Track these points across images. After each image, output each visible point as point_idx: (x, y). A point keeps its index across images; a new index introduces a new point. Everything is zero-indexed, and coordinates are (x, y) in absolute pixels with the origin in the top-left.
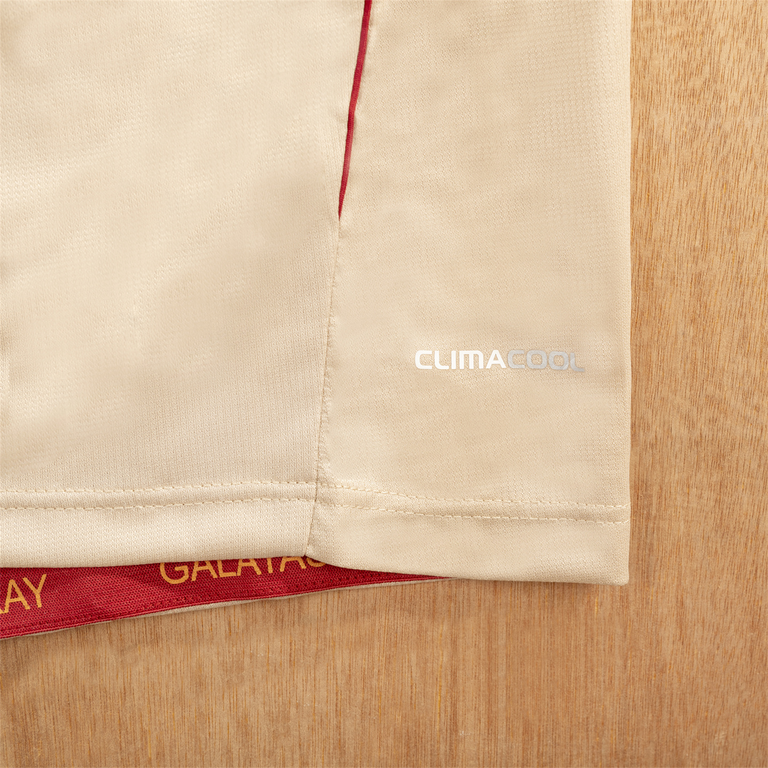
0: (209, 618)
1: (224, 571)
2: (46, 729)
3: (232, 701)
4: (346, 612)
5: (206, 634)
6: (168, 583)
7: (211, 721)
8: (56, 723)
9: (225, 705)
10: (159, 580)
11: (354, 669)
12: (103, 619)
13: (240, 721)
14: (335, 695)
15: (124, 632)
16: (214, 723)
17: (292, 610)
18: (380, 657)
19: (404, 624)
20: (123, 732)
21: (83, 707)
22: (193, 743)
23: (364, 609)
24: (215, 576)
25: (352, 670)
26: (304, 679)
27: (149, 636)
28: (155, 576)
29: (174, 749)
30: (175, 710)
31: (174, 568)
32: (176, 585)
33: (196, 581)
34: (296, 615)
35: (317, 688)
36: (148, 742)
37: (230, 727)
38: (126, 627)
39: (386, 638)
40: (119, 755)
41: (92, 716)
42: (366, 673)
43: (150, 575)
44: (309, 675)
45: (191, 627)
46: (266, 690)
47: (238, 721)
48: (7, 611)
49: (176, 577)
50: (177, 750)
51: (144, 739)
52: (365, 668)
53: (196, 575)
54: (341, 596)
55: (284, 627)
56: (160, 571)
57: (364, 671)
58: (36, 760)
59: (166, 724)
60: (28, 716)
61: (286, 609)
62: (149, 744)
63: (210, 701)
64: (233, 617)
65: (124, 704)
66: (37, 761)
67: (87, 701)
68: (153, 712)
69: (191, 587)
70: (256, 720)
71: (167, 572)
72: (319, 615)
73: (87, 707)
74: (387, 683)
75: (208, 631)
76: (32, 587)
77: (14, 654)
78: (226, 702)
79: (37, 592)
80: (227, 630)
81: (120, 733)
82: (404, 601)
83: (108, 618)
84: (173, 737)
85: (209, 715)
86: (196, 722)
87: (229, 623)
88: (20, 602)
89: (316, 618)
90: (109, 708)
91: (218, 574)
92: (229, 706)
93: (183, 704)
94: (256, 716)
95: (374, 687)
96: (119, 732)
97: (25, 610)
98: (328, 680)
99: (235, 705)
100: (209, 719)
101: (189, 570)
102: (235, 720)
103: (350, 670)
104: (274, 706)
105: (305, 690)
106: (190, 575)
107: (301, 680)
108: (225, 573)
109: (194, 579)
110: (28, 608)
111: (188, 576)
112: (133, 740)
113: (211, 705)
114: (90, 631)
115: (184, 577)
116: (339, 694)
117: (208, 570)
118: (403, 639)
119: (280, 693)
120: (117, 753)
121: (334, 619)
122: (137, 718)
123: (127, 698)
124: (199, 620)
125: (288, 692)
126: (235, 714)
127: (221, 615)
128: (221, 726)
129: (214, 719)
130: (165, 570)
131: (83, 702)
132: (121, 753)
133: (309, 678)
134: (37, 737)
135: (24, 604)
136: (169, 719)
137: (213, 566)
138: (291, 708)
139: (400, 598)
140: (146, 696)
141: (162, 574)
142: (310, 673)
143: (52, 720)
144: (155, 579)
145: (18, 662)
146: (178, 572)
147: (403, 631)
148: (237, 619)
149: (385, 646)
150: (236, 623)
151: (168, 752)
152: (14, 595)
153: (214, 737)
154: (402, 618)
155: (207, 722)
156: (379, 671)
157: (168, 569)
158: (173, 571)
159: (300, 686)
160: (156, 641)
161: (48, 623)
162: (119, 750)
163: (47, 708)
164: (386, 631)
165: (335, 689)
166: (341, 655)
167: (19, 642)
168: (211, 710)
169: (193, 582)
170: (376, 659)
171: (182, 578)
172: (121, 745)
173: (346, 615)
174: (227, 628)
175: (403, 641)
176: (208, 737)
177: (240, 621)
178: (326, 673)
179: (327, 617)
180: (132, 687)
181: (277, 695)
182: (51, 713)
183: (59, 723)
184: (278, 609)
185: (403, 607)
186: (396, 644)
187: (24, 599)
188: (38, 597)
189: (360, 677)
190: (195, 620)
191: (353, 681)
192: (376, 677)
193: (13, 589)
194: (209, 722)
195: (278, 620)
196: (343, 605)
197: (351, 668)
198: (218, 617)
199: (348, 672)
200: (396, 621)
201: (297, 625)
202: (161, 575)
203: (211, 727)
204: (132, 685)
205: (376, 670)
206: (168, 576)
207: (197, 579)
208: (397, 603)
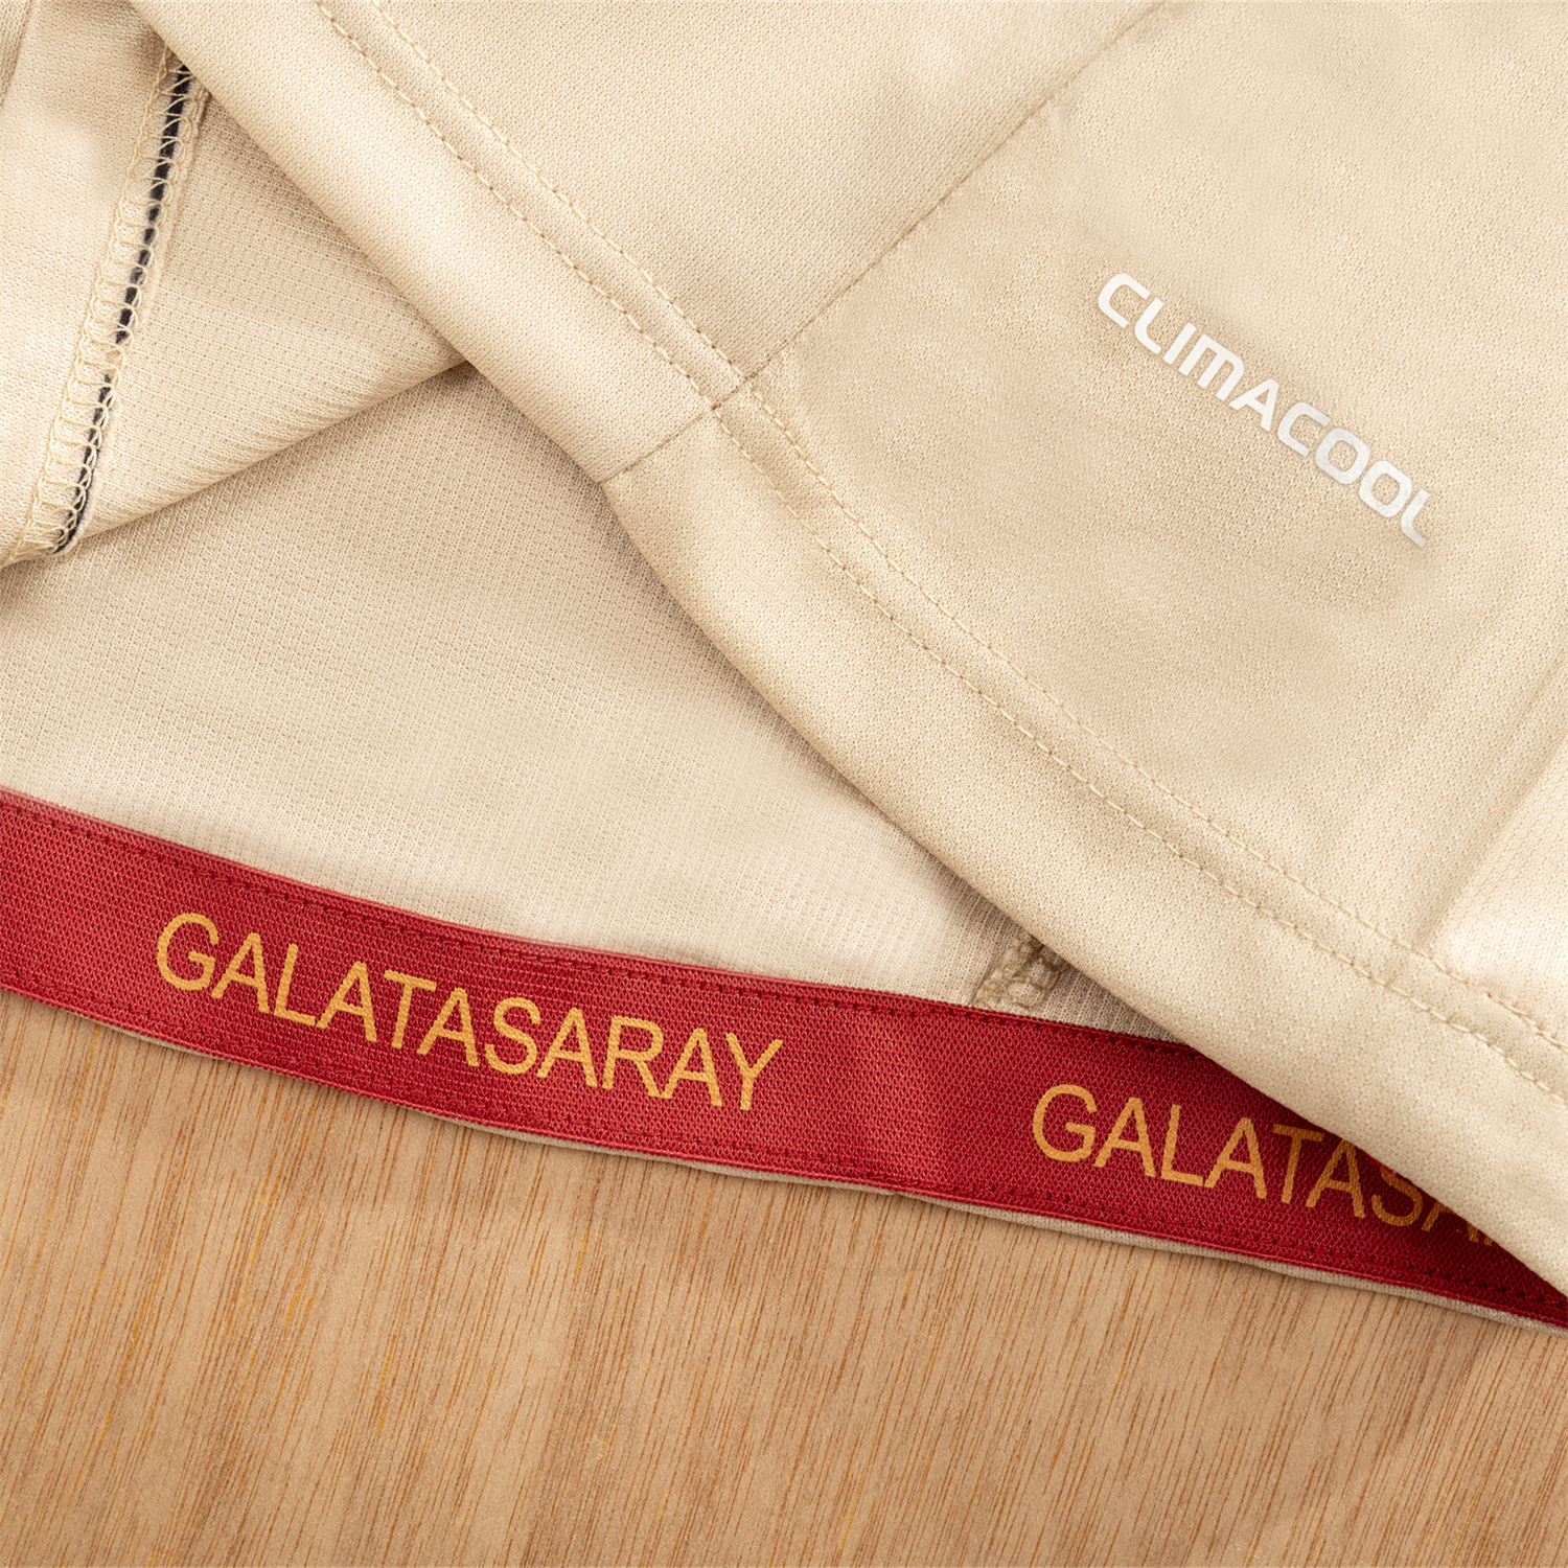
0: (1092, 1260)
1: (1174, 1168)
2: (638, 1401)
3: (1069, 1479)
4: (1402, 1353)
5: (1070, 1295)
6: (1042, 1153)
7: (1006, 1510)
8: (664, 1394)
9: (1052, 1482)
10: (1023, 1139)
11: (1372, 1498)
12: (877, 1180)
13: (1072, 1534)
14: (1307, 1547)
15: (891, 1230)
16: (1011, 1517)
17: (1280, 1305)
18: (1443, 1489)
19: (1524, 1428)
20: (803, 1467)
21: (736, 1377)
22: (948, 1548)
23: (1445, 1360)
24: (1150, 1172)
25: (1366, 1499)
26: (1252, 1481)
27: (941, 1257)
28: (1018, 1126)
29: (899, 1548)
30: (936, 1455)
31: (1064, 1124)
32: (1057, 1162)
33: (1103, 1169)
34: (1286, 1319)
35: (1273, 1514)
36: (850, 1510)
37: (1043, 1541)
38: (899, 1220)
39: (1470, 1448)
40: (773, 1519)
41: (748, 1405)
42: (1397, 1517)
43: (1009, 1120)
44: (1265, 1476)
45: (1043, 1267)
46: (1154, 1479)
47: (1066, 1532)
48: (667, 1095)
49: (1062, 1146)
50: (906, 1553)
51: (842, 1501)
52: (1397, 1504)
53: (1109, 1156)
54: (1402, 1311)
55: (1247, 1342)
56: (1032, 1117)
57: (1395, 1510)
58: (588, 1466)
59: (904, 1483)
60: (610, 1356)
61: (1268, 1300)
62: (849, 1515)
63: (1022, 1461)
64: (1143, 1277)
65: (829, 1402)
66: (589, 1470)
67: (752, 1365)
68: (885, 1443)
69: (1089, 1178)
70: (1108, 1544)
71: (1047, 1126)
72: (1337, 1339)
73: (745, 1380)
74: (1438, 1558)
75: (1077, 1290)
76: (741, 1061)
77: (632, 1201)
78: (1058, 1474)
79: (749, 1074)
80: (1120, 1303)
81: (795, 1469)
82: (1542, 1370)
83: (889, 1182)
84: (908, 1520)
85: (1006, 1493)
86: (972, 1501)
87: (1130, 1291)
88: (705, 1083)
89: (1329, 1344)
90: (792, 1400)
91: (1158, 1170)
92: (1059, 1487)
93: (958, 1449)
94: (1112, 1534)
95: (1404, 1557)
96: (793, 1465)
97: (709, 1106)
98: (1303, 1503)
99: (1073, 1490)
100: (1003, 1503)
101: (1096, 1140)
102: (1061, 1528)
103: (1362, 1498)
104: (1159, 1525)
105: (1243, 1510)
106: (1095, 1152)
107: (1243, 1483)
108: (1175, 1173)
109: (1100, 1163)
110: (718, 1102)
111: (1089, 1153)
112: (817, 1495)
113: (1019, 1471)
114: (816, 1202)
115: (1080, 1150)
116: (1318, 1548)
117: (1139, 1154)
118: (1511, 1462)
119: (1185, 1498)
120: (772, 1514)
121: (1368, 1360)
122: (846, 1445)
123: (840, 1389)
124: (1068, 1257)
125: (1203, 1502)
126: (1066, 1513)
127: (1117, 1263)
128: (1024, 1530)
129: (1015, 1507)
130: (1045, 1120)
131: (742, 1365)
132: (780, 1516)
133: (1263, 1484)
134: (610, 1413)
135: (711, 1092)
136: (914, 1472)
137: (1153, 1147)
138: (1197, 1543)
139: (1537, 1360)
140: (884, 1399)
141: (1035, 1127)
142: (1270, 1472)
143: (658, 1383)
144: (1017, 1133)
145: (636, 1222)
146: (1070, 1135)
147: (1517, 1444)
148: (1149, 1285)
149: (1462, 1467)
150: (1145, 1296)
151: (885, 1552)
152: (696, 1063)
153: (999, 1552)
154: (1524, 1411)
155: (998, 1509)
156: (1428, 1523)
157: (1051, 1121)
158: (1060, 1128)
159: (1236, 1495)
160: (953, 1276)
161: (751, 1150)
162: (777, 1508)
163: (658, 1352)
164: (1477, 1431)
165: (1312, 1530)
166: (1354, 1453)
167: (654, 1177)
168: (1015, 1483)
169: (1097, 1168)
170: (1433, 1490)
171: (1074, 1153)
172: (785, 1499)
173: (1399, 1360)
174: (1122, 1298)
175: (1508, 1469)
176: (986, 1546)
177: (1156, 1293)
178: (1306, 1485)
179: (1353, 1351)
180: (860, 1366)
181: (1175, 1501)
182: (663, 1367)
183: (671, 1396)
184: (1250, 1293)
185: (1536, 1385)
186: (1490, 1471)
187: (715, 1081)
188: (748, 1086)
189: (1379, 1524)
190: (1059, 1253)
191: (1361, 1528)
192: (1416, 1534)
193: (697, 1051)
194: (1001, 1512)
195: (1240, 1320)
196: (1400, 1334)
197: (1366, 1494)
198: (1110, 1265)
199: (1357, 1499)
200: (1508, 1414)
201: (1279, 1345)
202: (1031, 1129)
203: (1002, 1525)
204: (863, 1363)
205: (1422, 1518)
206: (1046, 1137)
207: (1107, 1165)
208: (1525, 1370)
